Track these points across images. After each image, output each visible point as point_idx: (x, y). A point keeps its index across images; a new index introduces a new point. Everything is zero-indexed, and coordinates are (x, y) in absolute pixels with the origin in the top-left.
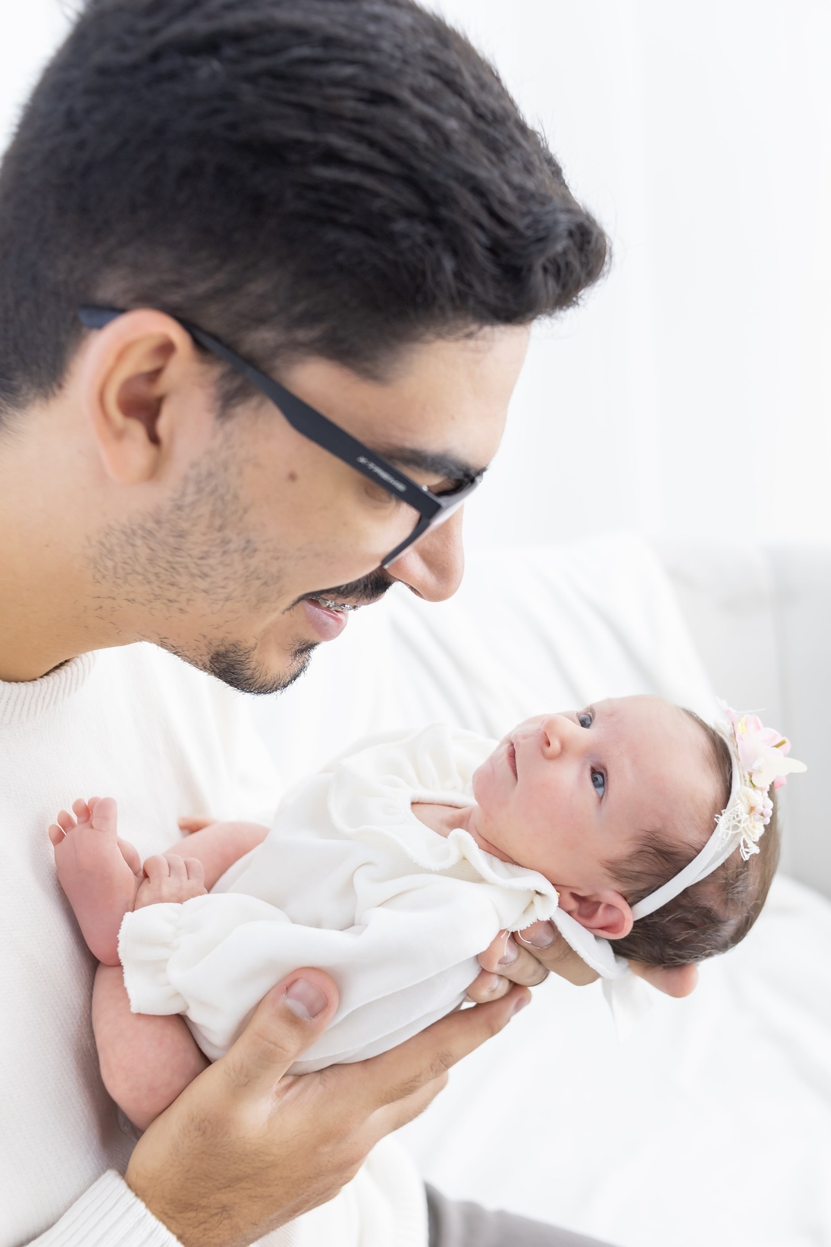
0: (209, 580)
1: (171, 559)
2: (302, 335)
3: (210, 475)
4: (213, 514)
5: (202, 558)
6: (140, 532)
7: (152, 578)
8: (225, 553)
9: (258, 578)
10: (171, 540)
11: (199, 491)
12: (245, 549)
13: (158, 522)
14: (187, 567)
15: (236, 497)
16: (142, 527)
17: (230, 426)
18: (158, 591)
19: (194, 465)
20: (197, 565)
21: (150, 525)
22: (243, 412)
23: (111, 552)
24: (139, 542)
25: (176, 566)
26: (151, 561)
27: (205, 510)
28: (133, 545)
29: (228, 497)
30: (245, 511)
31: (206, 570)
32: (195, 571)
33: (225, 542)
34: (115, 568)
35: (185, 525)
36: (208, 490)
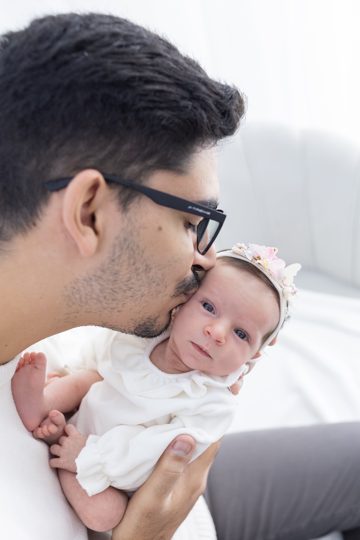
0: (132, 290)
1: (112, 287)
2: (150, 162)
3: (125, 240)
4: (129, 258)
5: (128, 281)
6: (94, 278)
7: (102, 299)
8: (138, 274)
9: (154, 282)
10: (111, 278)
11: (122, 249)
12: (146, 270)
13: (103, 271)
14: (121, 288)
15: (138, 246)
16: (95, 276)
17: (129, 215)
18: (105, 305)
19: (117, 238)
20: (126, 285)
21: (99, 273)
22: (133, 206)
23: (79, 291)
24: (94, 283)
25: (116, 290)
26: (101, 291)
27: (125, 257)
28: (91, 285)
29: (135, 248)
30: (143, 252)
31: (130, 286)
32: (124, 288)
33: (137, 269)
34: (80, 298)
35: (117, 268)
36: (125, 247)
